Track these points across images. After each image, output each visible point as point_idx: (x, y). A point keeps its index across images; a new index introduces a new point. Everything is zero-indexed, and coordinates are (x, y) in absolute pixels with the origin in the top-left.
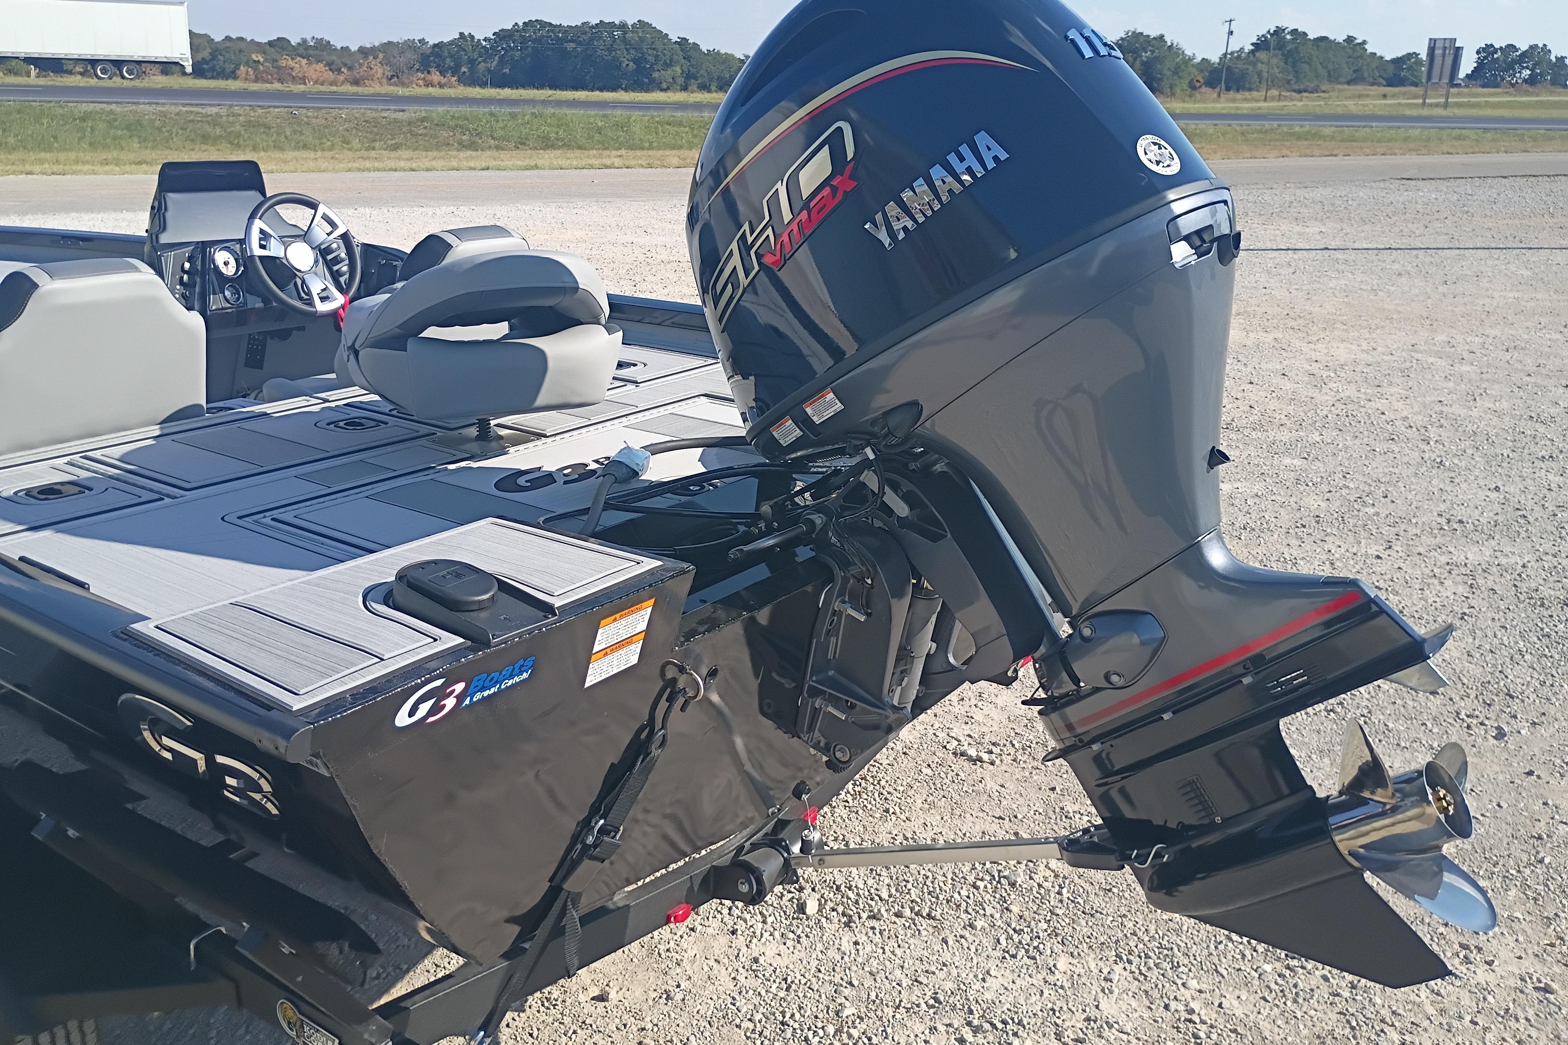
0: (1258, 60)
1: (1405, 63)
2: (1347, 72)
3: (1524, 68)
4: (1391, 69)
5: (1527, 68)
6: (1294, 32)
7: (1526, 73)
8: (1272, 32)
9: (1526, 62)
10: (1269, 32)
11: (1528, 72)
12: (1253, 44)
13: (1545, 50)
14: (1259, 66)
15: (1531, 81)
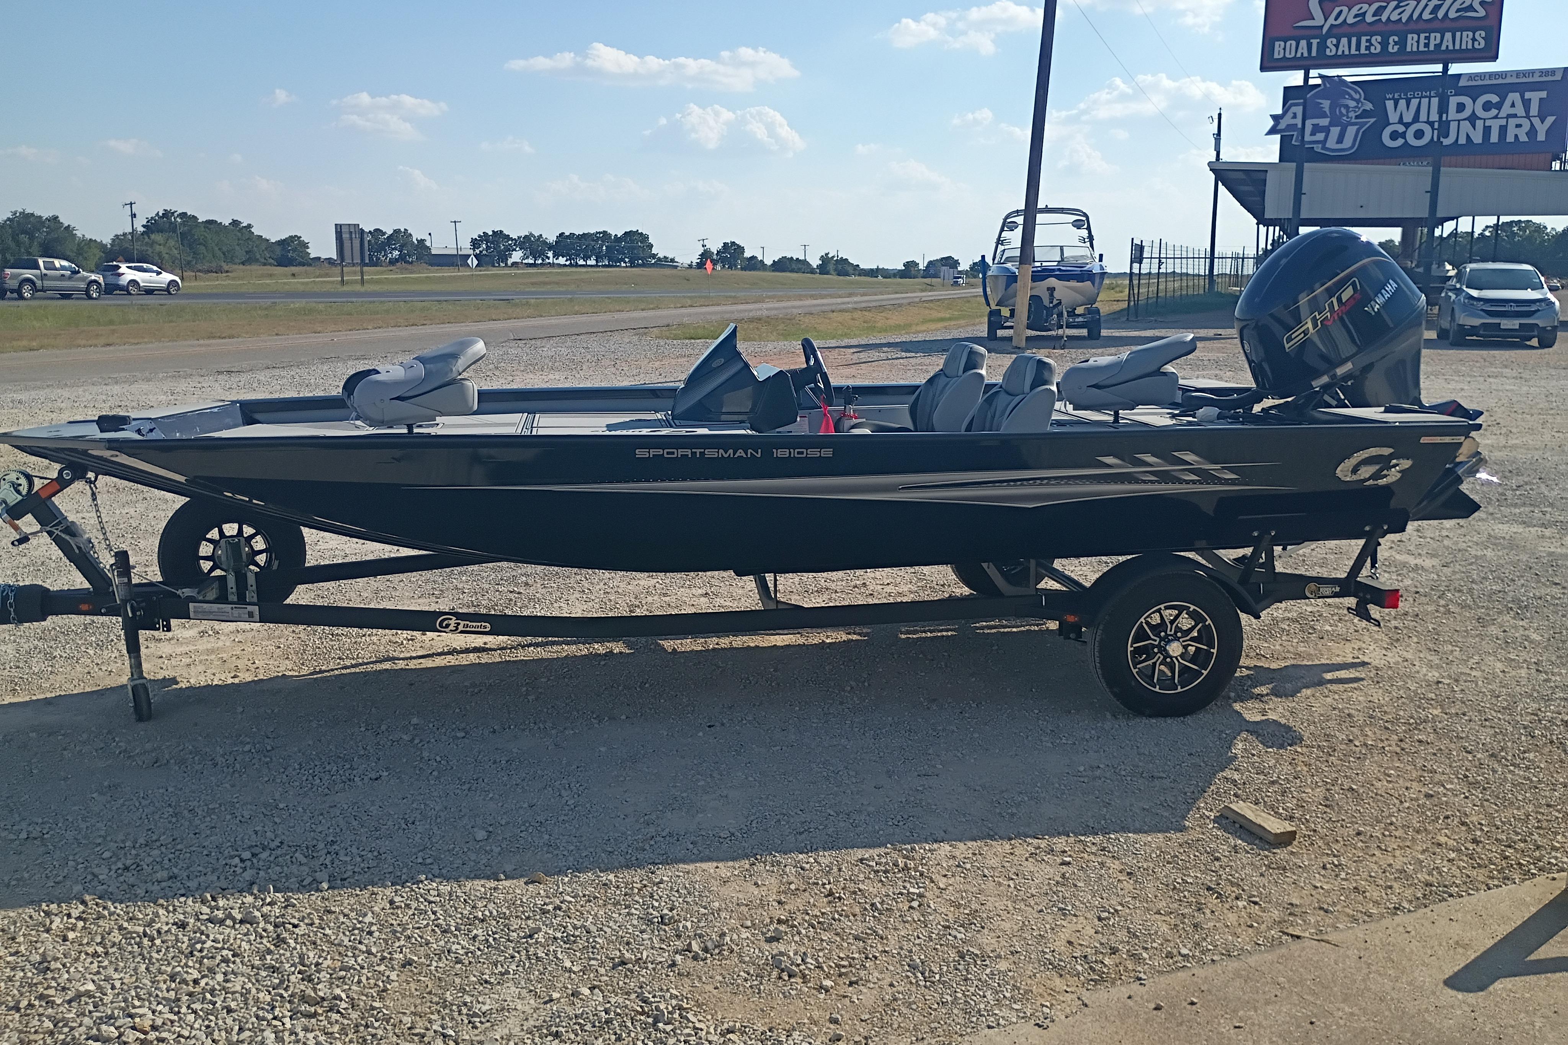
0: (154, 242)
1: (289, 245)
2: (240, 253)
3: (393, 249)
4: (278, 250)
5: (395, 249)
6: (183, 215)
7: (396, 253)
8: (161, 214)
9: (394, 244)
10: (157, 214)
11: (397, 253)
12: (144, 226)
13: (407, 234)
14: (158, 248)
15: (402, 258)
